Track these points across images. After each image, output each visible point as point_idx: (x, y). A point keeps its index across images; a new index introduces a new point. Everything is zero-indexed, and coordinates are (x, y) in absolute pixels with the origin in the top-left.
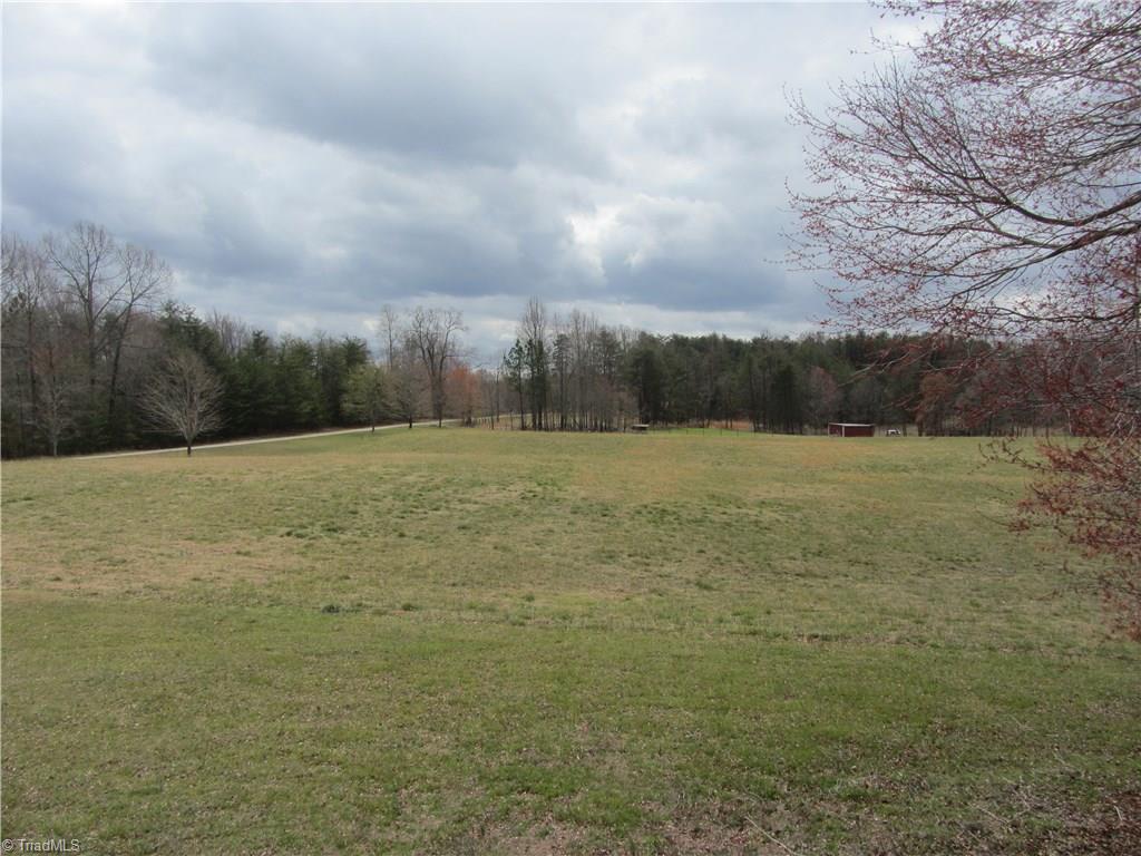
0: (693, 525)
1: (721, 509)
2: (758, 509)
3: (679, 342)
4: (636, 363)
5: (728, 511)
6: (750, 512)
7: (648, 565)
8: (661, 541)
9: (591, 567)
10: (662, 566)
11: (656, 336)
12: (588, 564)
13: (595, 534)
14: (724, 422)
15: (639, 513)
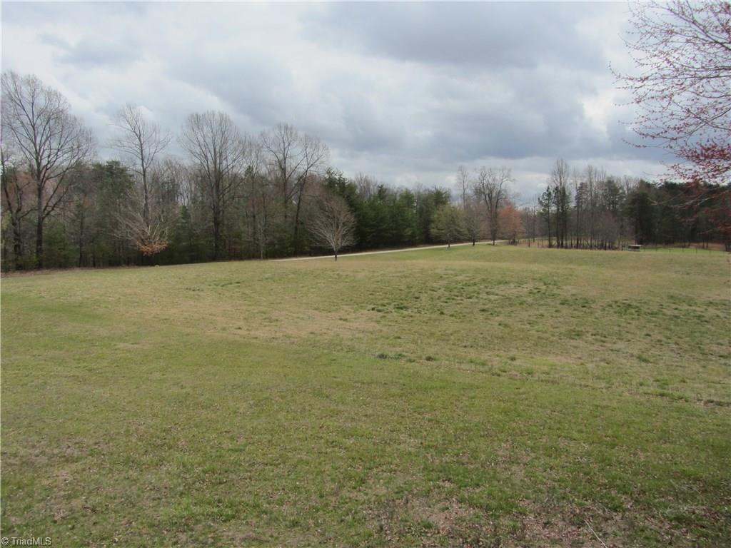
0: (649, 317)
1: (675, 306)
2: (705, 307)
5: (680, 307)
6: (697, 309)
7: (604, 342)
8: (619, 326)
9: (563, 341)
10: (615, 343)
11: (651, 182)
12: (560, 339)
13: (572, 319)
14: (701, 244)
15: (610, 306)
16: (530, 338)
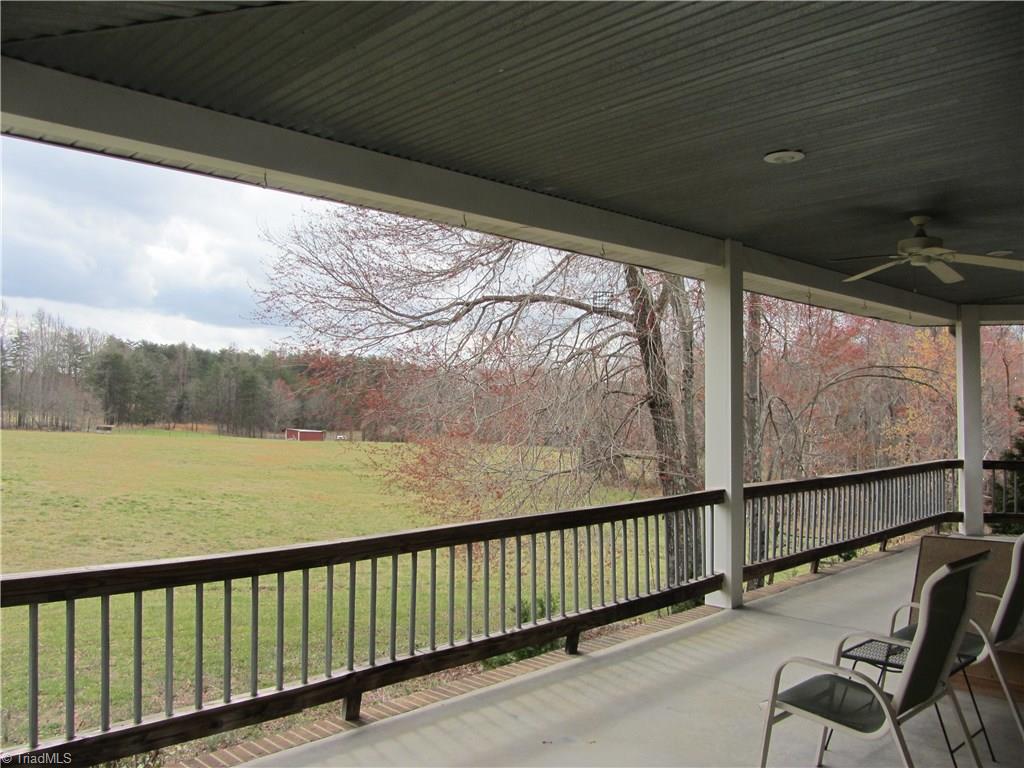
0: (162, 514)
1: (187, 501)
2: (220, 500)
3: (150, 349)
4: (104, 366)
5: (193, 502)
6: (213, 503)
7: (121, 546)
8: (132, 526)
9: (67, 549)
11: (125, 341)
12: (63, 547)
13: (68, 523)
14: (190, 425)
15: (110, 503)
16: (21, 549)
